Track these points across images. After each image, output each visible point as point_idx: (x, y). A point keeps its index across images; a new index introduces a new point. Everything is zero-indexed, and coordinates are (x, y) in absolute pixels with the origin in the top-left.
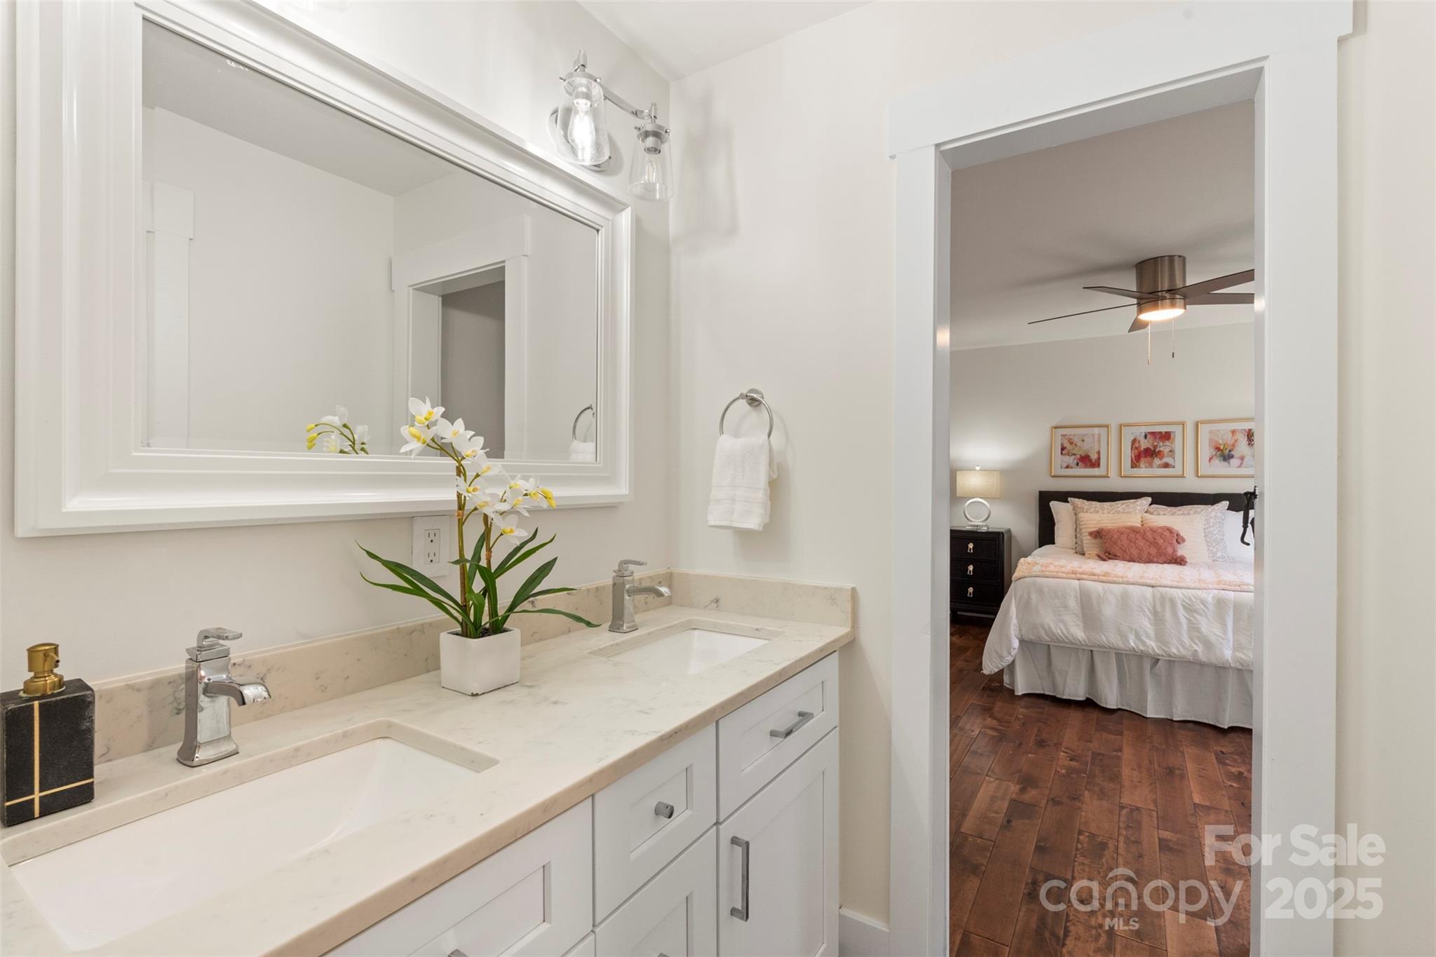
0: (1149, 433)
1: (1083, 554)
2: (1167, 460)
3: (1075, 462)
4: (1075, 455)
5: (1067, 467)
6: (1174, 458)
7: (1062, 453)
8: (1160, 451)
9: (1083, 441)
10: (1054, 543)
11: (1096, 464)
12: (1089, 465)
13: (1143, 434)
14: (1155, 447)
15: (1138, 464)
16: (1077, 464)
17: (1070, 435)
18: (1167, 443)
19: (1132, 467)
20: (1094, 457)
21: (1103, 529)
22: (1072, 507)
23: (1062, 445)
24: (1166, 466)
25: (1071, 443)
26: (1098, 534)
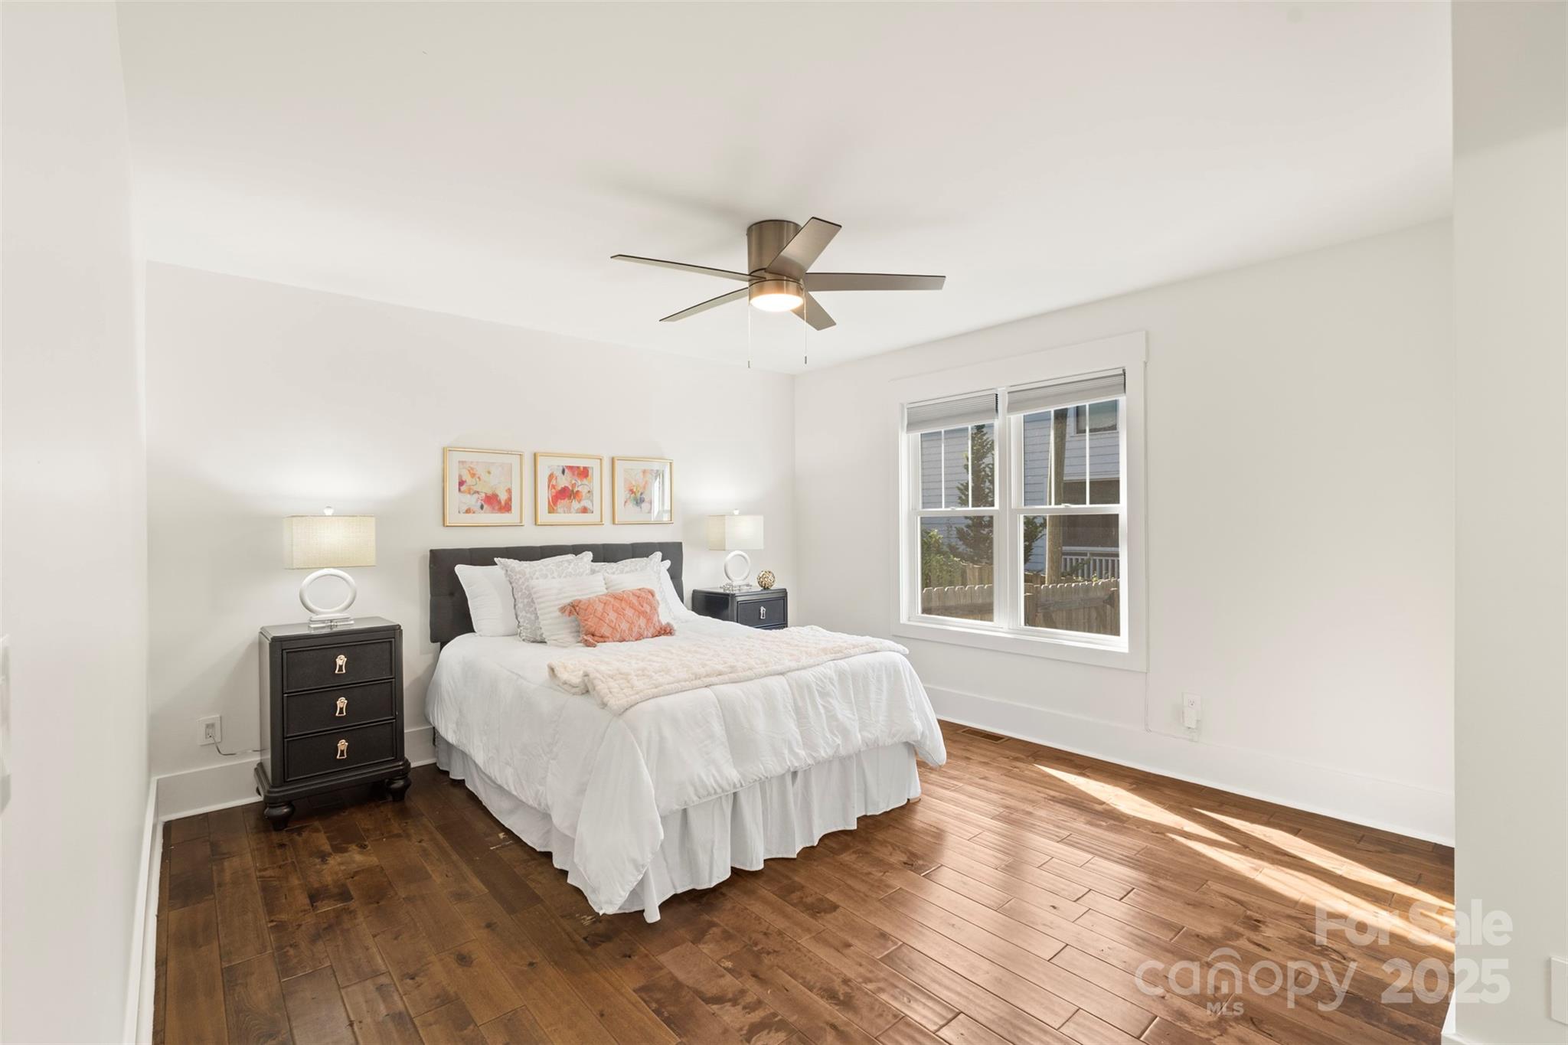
0: (567, 467)
1: (543, 642)
2: (585, 503)
3: (479, 504)
4: (478, 492)
5: (468, 511)
6: (592, 501)
7: (460, 490)
8: (578, 491)
9: (489, 473)
10: (472, 630)
11: (507, 508)
12: (497, 508)
13: (561, 468)
14: (574, 485)
15: (555, 508)
16: (482, 507)
17: (472, 462)
18: (585, 481)
19: (549, 512)
20: (503, 497)
21: (580, 601)
22: (504, 572)
23: (460, 476)
24: (585, 510)
25: (473, 475)
26: (573, 609)
